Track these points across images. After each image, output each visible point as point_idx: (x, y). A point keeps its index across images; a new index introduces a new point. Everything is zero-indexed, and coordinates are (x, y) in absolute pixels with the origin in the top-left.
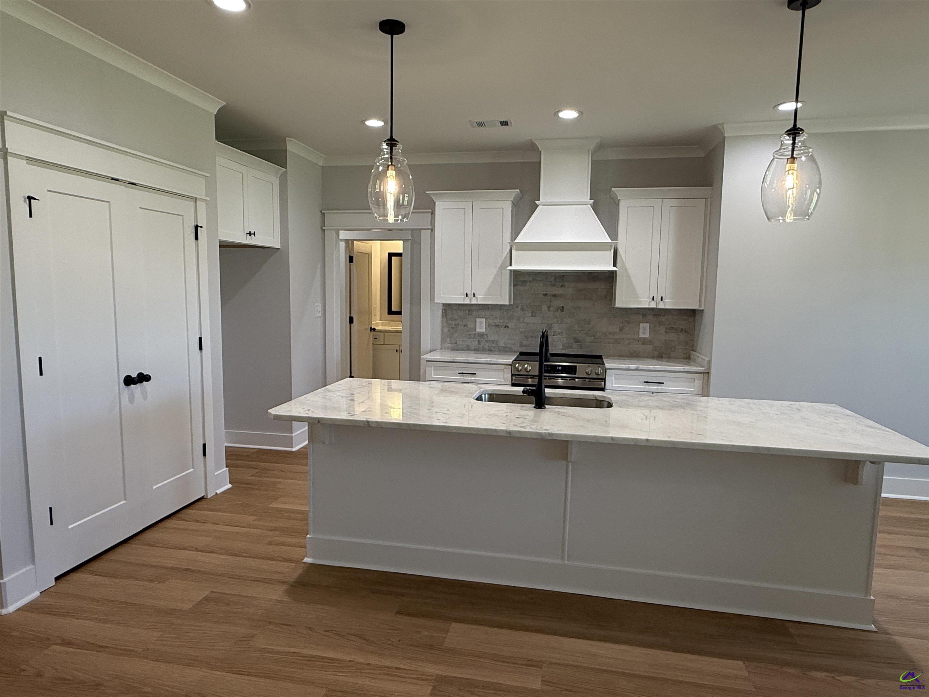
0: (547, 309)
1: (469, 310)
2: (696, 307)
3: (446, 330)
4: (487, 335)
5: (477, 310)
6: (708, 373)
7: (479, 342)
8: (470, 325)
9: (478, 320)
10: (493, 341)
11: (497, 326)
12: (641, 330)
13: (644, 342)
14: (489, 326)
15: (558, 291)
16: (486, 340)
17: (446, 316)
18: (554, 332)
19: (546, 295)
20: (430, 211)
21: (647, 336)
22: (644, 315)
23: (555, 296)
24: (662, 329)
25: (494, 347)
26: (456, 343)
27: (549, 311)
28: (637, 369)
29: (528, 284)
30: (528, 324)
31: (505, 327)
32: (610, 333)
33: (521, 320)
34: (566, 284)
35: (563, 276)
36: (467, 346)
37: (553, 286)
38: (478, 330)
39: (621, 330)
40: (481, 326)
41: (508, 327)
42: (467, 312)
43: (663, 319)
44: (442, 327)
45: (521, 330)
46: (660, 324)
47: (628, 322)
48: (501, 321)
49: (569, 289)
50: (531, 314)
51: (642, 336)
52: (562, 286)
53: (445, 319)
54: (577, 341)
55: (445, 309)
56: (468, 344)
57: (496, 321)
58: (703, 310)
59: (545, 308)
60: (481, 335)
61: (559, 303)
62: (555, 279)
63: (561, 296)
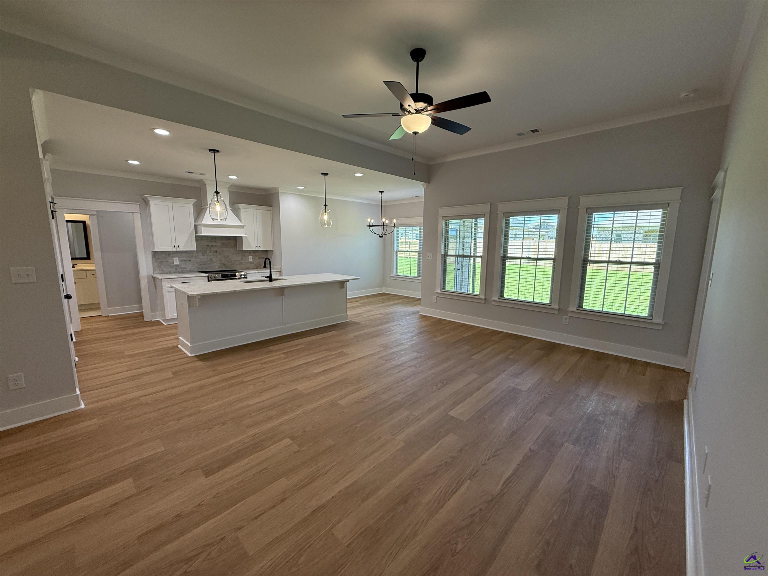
0: (209, 252)
1: (168, 254)
2: (271, 249)
3: (156, 264)
4: (180, 265)
5: (173, 254)
6: (281, 271)
7: (176, 269)
8: (170, 261)
9: (174, 259)
10: (184, 268)
11: (185, 261)
12: (249, 259)
13: (251, 263)
14: (180, 261)
15: (214, 244)
16: (180, 268)
17: (155, 257)
18: (214, 262)
19: (208, 246)
20: (139, 203)
21: (252, 261)
22: (250, 253)
23: (212, 246)
24: (257, 258)
25: (185, 270)
26: (163, 270)
27: (210, 253)
28: (258, 273)
29: (199, 241)
30: (200, 259)
31: (190, 261)
32: (237, 261)
33: (197, 257)
34: (217, 241)
35: (215, 238)
36: (169, 271)
37: (210, 242)
38: (175, 263)
39: (242, 259)
40: (176, 261)
41: (191, 261)
42: (167, 255)
43: (256, 254)
44: (153, 263)
45: (198, 262)
46: (256, 256)
47: (244, 256)
48: (187, 258)
49: (219, 243)
50: (201, 255)
51: (250, 261)
52: (215, 242)
53: (154, 259)
54: (224, 265)
55: (153, 254)
56: (170, 270)
57: (185, 258)
58: (273, 250)
59: (208, 251)
60: (177, 265)
61: (214, 249)
62: (212, 239)
63: (215, 246)
